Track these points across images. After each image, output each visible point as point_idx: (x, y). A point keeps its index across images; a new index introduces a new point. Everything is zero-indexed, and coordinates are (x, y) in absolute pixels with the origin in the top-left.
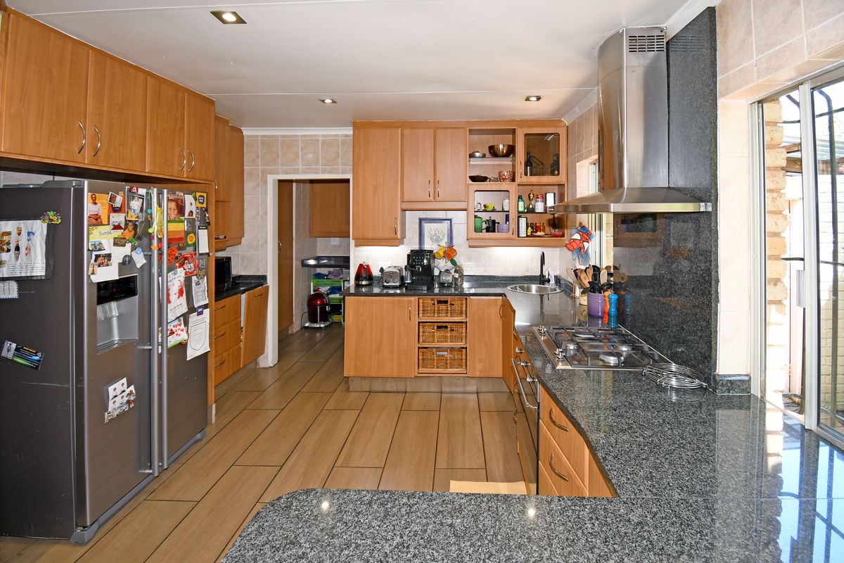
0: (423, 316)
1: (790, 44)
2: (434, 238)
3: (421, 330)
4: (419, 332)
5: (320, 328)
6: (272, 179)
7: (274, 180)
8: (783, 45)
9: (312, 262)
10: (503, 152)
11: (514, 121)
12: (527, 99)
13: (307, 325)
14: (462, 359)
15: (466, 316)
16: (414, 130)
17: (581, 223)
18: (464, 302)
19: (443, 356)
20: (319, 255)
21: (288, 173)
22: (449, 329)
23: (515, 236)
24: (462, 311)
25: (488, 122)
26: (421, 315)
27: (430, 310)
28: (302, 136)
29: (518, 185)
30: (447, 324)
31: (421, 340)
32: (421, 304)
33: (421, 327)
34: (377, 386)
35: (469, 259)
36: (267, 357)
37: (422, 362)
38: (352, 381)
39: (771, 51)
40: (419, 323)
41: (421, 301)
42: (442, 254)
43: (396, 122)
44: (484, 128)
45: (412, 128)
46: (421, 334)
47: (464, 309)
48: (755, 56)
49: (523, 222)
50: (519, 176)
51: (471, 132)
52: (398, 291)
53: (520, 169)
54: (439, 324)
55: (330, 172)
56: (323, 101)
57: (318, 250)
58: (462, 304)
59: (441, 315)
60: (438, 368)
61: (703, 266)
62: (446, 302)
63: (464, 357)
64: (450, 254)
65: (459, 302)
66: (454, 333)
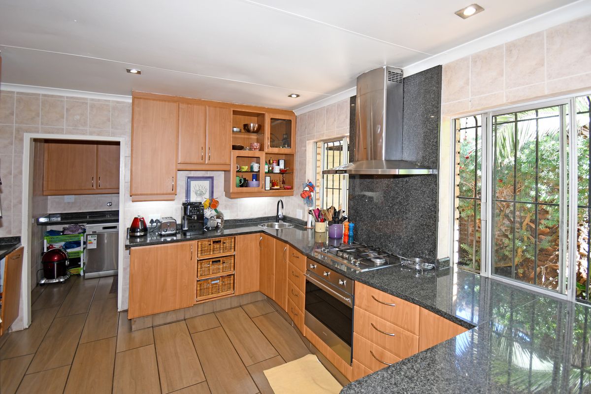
0: (201, 255)
1: (495, 94)
2: (199, 192)
3: (199, 267)
4: (198, 268)
5: (60, 283)
6: (27, 137)
7: (31, 138)
8: (490, 94)
9: (42, 220)
10: (254, 129)
11: (264, 108)
12: (290, 96)
13: (43, 282)
14: (230, 284)
15: (235, 250)
16: (189, 105)
17: (308, 180)
18: (233, 240)
19: (216, 284)
20: (49, 212)
21: (49, 133)
22: (221, 262)
23: (263, 190)
24: (231, 247)
25: (247, 107)
26: (199, 255)
27: (207, 249)
28: (67, 97)
29: (266, 153)
30: (220, 259)
31: (199, 275)
32: (199, 246)
33: (199, 264)
34: (158, 321)
35: (226, 208)
36: (22, 320)
37: (200, 292)
38: (135, 321)
39: (482, 96)
40: (198, 261)
41: (199, 243)
42: (208, 205)
43: (174, 97)
44: (244, 110)
45: (188, 104)
46: (199, 270)
47: (233, 245)
48: (470, 96)
49: (268, 179)
50: (266, 148)
51: (235, 112)
52: (175, 238)
53: (267, 142)
54: (214, 260)
55: (98, 135)
56: (129, 71)
57: (49, 207)
58: (231, 242)
59: (215, 252)
60: (212, 294)
61: (430, 203)
62: (218, 242)
63: (232, 282)
64: (214, 204)
65: (230, 241)
66: (225, 265)
